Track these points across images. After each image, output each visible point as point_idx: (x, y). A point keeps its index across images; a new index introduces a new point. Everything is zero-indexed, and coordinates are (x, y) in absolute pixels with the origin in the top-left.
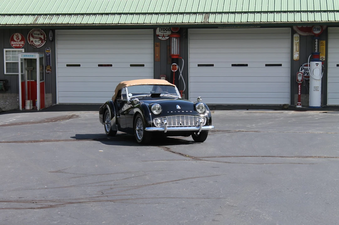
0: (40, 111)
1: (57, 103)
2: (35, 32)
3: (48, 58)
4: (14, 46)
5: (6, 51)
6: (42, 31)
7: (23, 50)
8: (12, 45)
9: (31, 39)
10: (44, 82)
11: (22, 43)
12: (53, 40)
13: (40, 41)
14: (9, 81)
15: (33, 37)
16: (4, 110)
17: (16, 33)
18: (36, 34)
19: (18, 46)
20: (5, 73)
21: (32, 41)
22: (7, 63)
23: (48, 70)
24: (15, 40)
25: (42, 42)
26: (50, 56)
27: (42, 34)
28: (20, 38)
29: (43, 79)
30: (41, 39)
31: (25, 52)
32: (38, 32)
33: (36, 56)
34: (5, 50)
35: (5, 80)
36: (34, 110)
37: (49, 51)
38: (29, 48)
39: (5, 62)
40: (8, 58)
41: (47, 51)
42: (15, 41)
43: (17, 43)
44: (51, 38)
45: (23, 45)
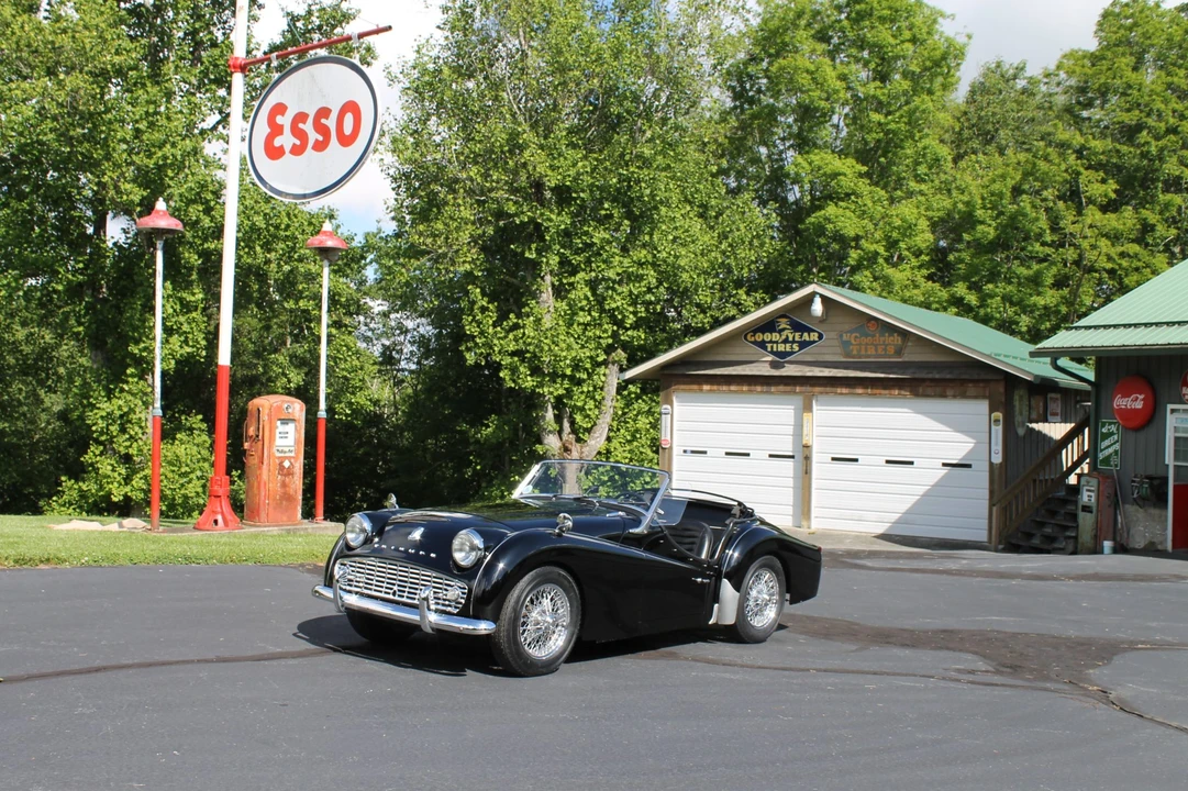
5: (1172, 410)
20: (1168, 461)
39: (1169, 435)
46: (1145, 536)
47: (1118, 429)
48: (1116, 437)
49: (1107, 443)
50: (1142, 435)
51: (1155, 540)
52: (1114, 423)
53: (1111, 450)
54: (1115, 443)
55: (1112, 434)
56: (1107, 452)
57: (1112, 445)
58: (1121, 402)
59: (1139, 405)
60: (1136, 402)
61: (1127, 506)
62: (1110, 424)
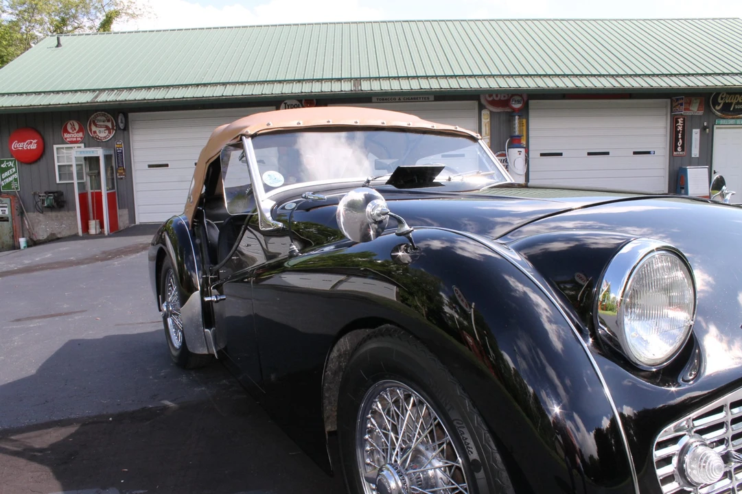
0: (109, 236)
1: (137, 223)
2: (99, 118)
3: (119, 155)
4: (68, 140)
5: (57, 148)
6: (109, 115)
7: (82, 145)
8: (66, 139)
9: (94, 128)
10: (115, 192)
11: (81, 135)
12: (126, 128)
13: (107, 132)
14: (64, 193)
15: (96, 125)
16: (59, 236)
17: (70, 120)
18: (100, 121)
19: (75, 139)
20: (58, 181)
21: (95, 132)
22: (59, 166)
23: (121, 174)
24: (70, 131)
25: (110, 133)
26: (122, 153)
27: (108, 121)
28: (77, 127)
29: (113, 188)
30: (107, 128)
31: (85, 147)
32: (104, 118)
33: (99, 152)
34: (55, 147)
35: (57, 192)
36: (101, 235)
37: (119, 145)
38: (91, 142)
39: (57, 164)
40: (60, 159)
41: (118, 146)
42: (69, 133)
43: (73, 135)
44: (122, 126)
45: (81, 138)
46: (47, 231)
47: (15, 164)
48: (14, 170)
49: (6, 174)
50: (34, 167)
51: (55, 232)
52: (12, 161)
53: (11, 179)
54: (13, 174)
55: (11, 167)
56: (8, 181)
57: (11, 175)
58: (17, 146)
59: (34, 146)
60: (32, 145)
61: (29, 214)
62: (7, 161)
